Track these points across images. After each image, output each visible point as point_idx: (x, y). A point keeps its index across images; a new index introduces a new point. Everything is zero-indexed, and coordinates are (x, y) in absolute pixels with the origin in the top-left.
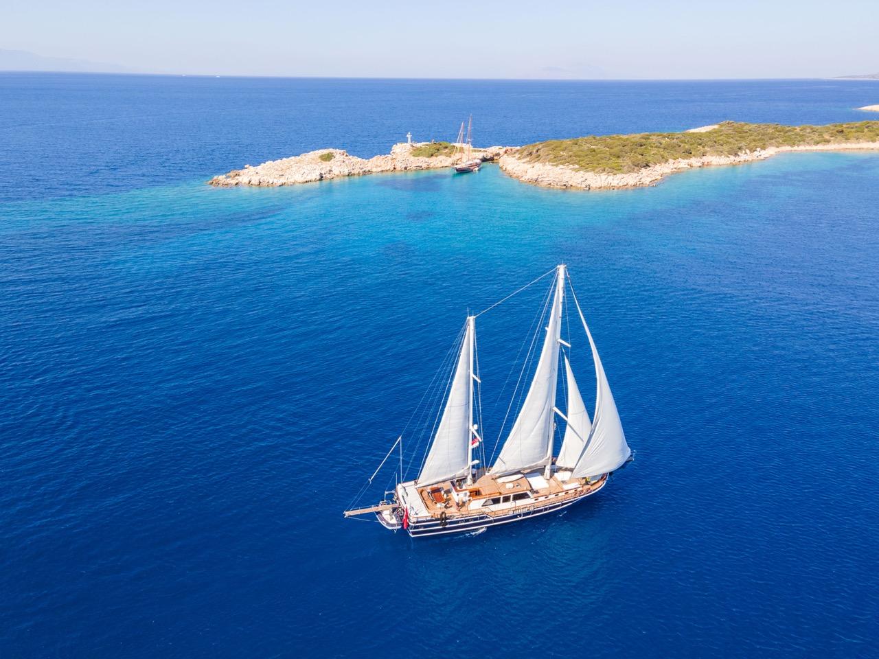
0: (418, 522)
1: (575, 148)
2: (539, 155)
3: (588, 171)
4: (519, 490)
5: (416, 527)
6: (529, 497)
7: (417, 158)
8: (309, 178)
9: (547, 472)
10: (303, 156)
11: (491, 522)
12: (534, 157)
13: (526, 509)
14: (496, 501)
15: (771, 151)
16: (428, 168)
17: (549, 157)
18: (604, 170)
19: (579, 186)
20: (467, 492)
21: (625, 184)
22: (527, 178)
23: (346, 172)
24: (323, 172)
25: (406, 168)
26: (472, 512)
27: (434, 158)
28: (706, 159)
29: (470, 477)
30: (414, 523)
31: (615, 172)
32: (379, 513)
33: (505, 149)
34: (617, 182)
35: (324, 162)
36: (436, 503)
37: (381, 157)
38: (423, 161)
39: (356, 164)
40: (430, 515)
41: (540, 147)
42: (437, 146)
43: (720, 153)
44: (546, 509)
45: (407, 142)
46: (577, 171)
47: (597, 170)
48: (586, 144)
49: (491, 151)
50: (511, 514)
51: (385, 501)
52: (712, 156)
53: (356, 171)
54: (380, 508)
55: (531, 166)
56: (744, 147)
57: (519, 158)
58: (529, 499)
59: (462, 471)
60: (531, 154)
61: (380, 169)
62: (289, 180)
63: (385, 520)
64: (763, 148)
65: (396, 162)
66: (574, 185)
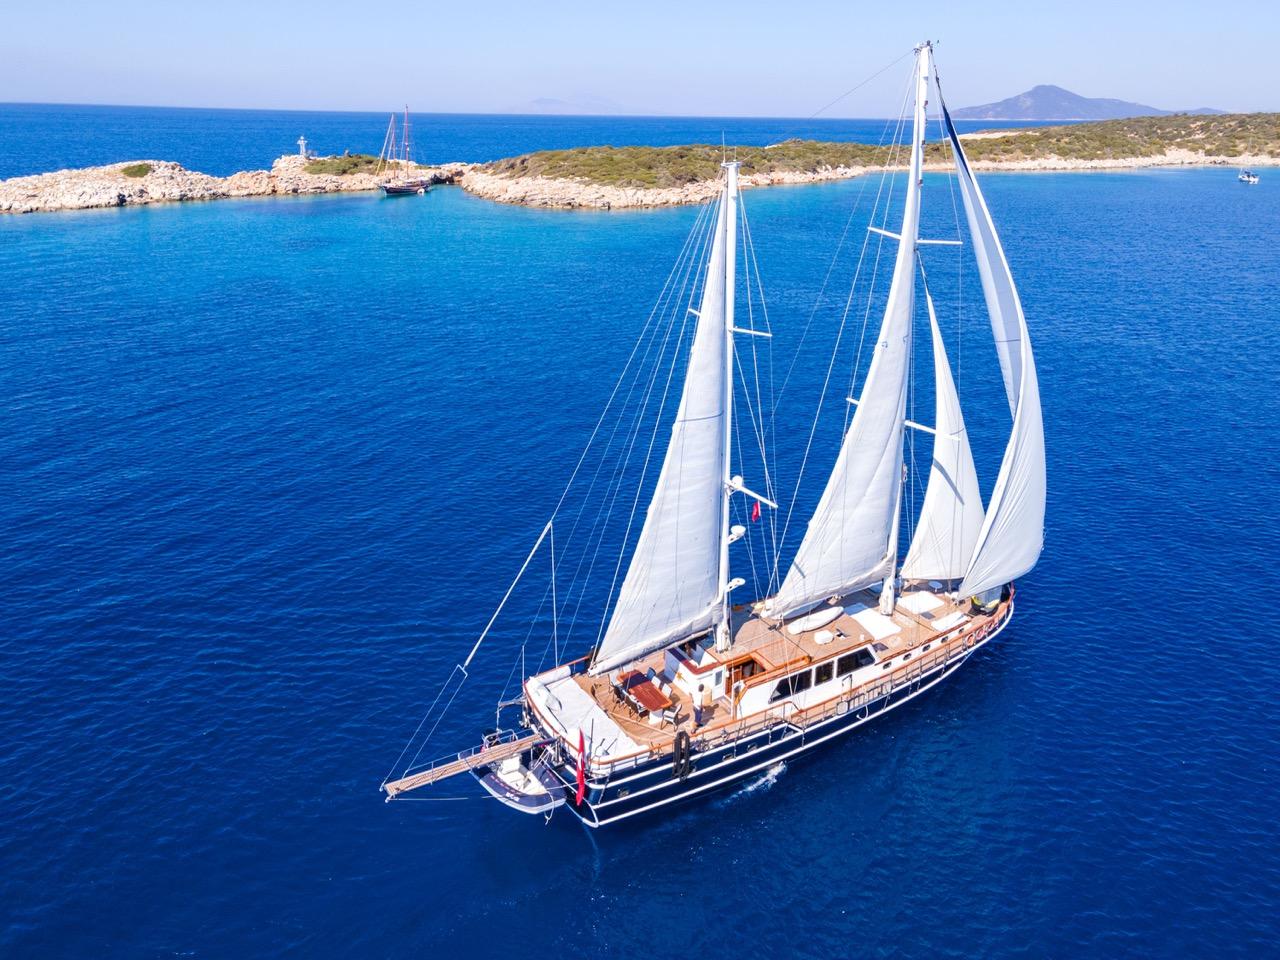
0: (615, 776)
1: (582, 158)
2: (526, 167)
3: (605, 185)
4: (848, 646)
5: (610, 794)
6: (871, 660)
7: (316, 176)
8: (94, 201)
9: (887, 593)
10: (89, 170)
11: (796, 743)
12: (519, 170)
13: (876, 691)
14: (802, 682)
15: (857, 171)
16: (338, 191)
17: (542, 169)
18: (629, 183)
19: (593, 205)
20: (723, 668)
21: (664, 201)
22: (507, 196)
23: (176, 193)
24: (126, 193)
25: (295, 191)
26: (749, 722)
27: (347, 177)
28: (776, 175)
29: (723, 627)
30: (601, 781)
31: (647, 185)
32: (484, 771)
33: (471, 166)
34: (652, 199)
35: (131, 179)
36: (645, 714)
37: (249, 174)
38: (328, 180)
39: (200, 183)
40: (645, 747)
41: (527, 157)
42: (355, 160)
43: (794, 169)
44: (914, 687)
45: (298, 153)
46: (588, 184)
47: (619, 183)
48: (598, 153)
49: (447, 169)
50: (843, 710)
51: (499, 731)
52: (783, 172)
53: (197, 193)
54: (486, 756)
55: (513, 181)
56: (824, 162)
57: (494, 174)
58: (872, 666)
59: (705, 612)
60: (512, 166)
61: (245, 192)
62: (48, 205)
63: (510, 789)
64: (848, 166)
65: (276, 182)
66: (584, 203)
